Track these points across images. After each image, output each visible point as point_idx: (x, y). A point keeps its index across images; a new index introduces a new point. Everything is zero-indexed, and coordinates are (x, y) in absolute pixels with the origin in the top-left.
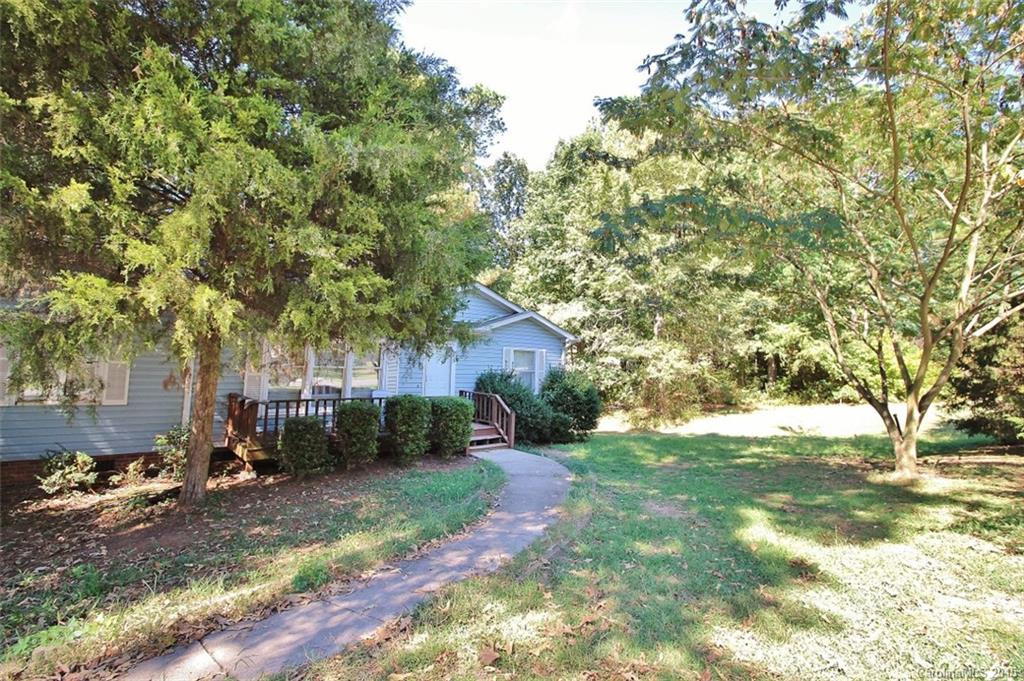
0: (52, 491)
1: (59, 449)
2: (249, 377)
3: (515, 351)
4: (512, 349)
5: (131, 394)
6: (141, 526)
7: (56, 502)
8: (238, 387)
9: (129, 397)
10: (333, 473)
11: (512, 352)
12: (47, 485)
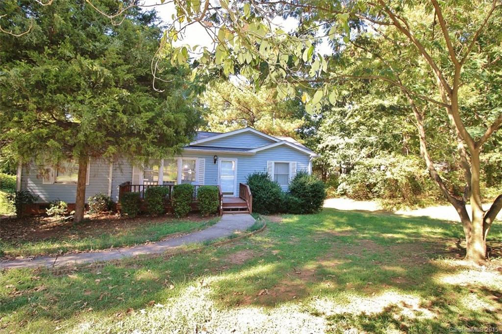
0: (49, 214)
1: (58, 200)
2: (134, 175)
3: (275, 163)
4: (273, 162)
5: (91, 181)
6: (48, 229)
7: (50, 218)
8: (131, 179)
9: (90, 182)
10: (147, 217)
11: (273, 164)
12: (49, 212)
